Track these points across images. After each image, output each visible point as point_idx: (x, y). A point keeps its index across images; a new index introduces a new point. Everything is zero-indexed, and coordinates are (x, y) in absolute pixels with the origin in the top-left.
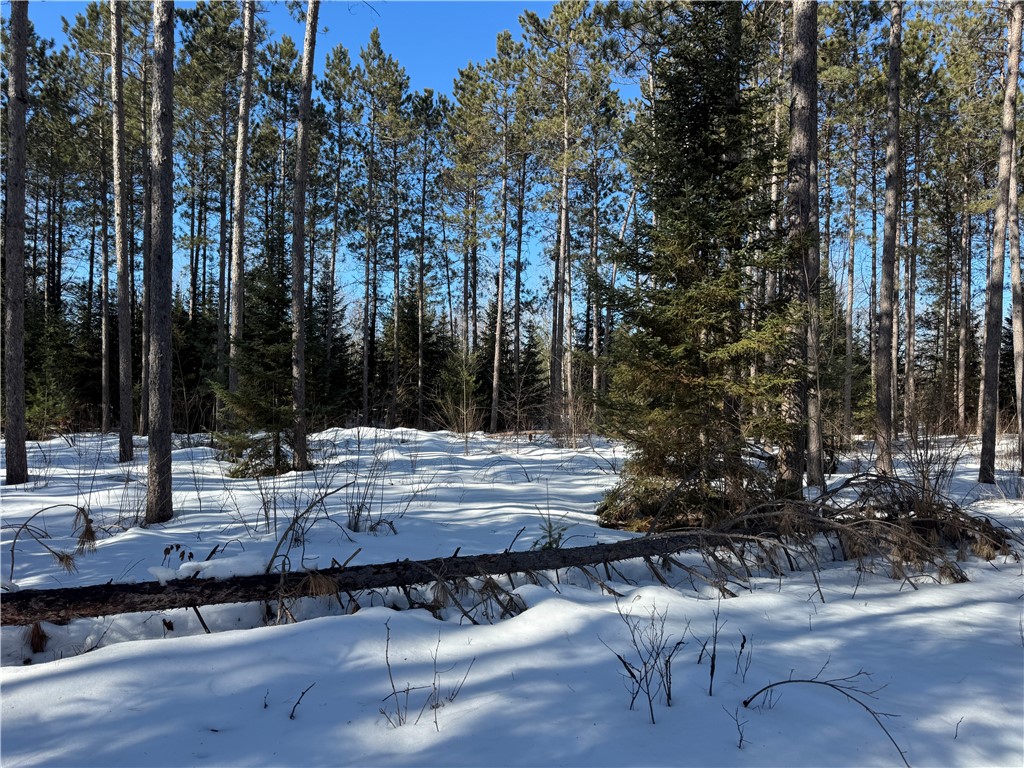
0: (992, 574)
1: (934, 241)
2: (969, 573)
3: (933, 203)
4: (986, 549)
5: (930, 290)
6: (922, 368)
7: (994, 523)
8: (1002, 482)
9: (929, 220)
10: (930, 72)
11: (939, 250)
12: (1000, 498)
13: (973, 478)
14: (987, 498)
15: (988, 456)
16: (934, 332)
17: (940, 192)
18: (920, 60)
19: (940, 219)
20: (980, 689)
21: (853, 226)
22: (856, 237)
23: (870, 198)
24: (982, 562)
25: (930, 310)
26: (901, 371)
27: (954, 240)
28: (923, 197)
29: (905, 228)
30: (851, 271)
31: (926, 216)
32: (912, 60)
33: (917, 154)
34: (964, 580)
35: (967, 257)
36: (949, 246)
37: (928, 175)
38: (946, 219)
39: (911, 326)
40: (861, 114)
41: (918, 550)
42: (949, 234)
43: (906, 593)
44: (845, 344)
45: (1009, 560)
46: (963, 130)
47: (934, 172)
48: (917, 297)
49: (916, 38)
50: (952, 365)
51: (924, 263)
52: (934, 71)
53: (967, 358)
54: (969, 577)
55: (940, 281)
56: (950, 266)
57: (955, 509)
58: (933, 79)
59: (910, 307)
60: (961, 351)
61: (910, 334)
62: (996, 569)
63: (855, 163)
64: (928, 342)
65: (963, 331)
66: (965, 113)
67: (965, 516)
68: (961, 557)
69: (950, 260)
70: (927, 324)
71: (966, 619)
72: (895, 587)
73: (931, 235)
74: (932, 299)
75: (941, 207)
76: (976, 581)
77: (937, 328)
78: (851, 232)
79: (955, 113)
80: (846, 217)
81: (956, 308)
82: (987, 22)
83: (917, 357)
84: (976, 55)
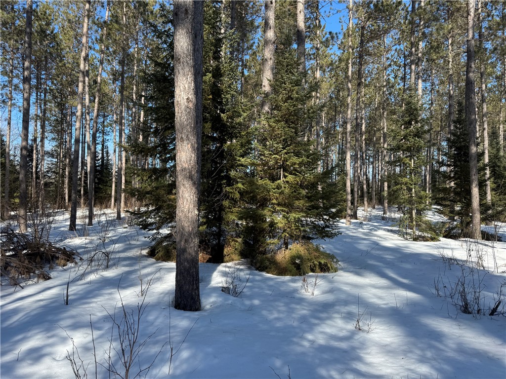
0: (62, 273)
1: (55, 116)
2: (52, 274)
3: (55, 97)
4: (63, 262)
5: (53, 139)
6: (49, 177)
7: (67, 249)
8: (78, 230)
9: (53, 105)
10: (52, 32)
11: (57, 120)
12: (76, 237)
13: (67, 229)
14: (71, 238)
15: (73, 218)
16: (56, 160)
17: (58, 92)
18: (48, 24)
19: (58, 106)
20: (37, 331)
21: (11, 99)
22: (13, 105)
23: (21, 86)
24: (60, 268)
25: (53, 149)
26: (38, 178)
27: (64, 116)
28: (50, 93)
29: (40, 107)
30: (9, 124)
31: (50, 102)
32: (44, 23)
33: (46, 70)
34: (49, 278)
35: (70, 125)
36: (62, 119)
37: (52, 83)
38: (61, 106)
39: (43, 156)
40: (16, 41)
41: (27, 268)
42: (62, 114)
43: (17, 292)
44: (5, 162)
45: (72, 265)
46: (67, 65)
47: (55, 82)
48: (46, 142)
49: (46, 13)
50: (63, 176)
51: (51, 126)
52: (54, 32)
53: (69, 173)
54: (52, 277)
55: (58, 135)
56: (62, 129)
57: (50, 245)
58: (54, 37)
59: (42, 146)
60: (67, 170)
61: (43, 159)
62: (65, 270)
63: (13, 66)
64: (53, 164)
65: (67, 160)
66: (69, 59)
67: (55, 248)
68: (51, 268)
69: (62, 126)
70: (52, 156)
71: (42, 298)
72: (12, 290)
73: (54, 112)
74: (55, 143)
75: (59, 100)
76: (55, 278)
77: (57, 158)
78: (10, 103)
79: (64, 57)
80: (6, 94)
81: (65, 149)
82: (77, 19)
83: (48, 172)
84: (72, 33)
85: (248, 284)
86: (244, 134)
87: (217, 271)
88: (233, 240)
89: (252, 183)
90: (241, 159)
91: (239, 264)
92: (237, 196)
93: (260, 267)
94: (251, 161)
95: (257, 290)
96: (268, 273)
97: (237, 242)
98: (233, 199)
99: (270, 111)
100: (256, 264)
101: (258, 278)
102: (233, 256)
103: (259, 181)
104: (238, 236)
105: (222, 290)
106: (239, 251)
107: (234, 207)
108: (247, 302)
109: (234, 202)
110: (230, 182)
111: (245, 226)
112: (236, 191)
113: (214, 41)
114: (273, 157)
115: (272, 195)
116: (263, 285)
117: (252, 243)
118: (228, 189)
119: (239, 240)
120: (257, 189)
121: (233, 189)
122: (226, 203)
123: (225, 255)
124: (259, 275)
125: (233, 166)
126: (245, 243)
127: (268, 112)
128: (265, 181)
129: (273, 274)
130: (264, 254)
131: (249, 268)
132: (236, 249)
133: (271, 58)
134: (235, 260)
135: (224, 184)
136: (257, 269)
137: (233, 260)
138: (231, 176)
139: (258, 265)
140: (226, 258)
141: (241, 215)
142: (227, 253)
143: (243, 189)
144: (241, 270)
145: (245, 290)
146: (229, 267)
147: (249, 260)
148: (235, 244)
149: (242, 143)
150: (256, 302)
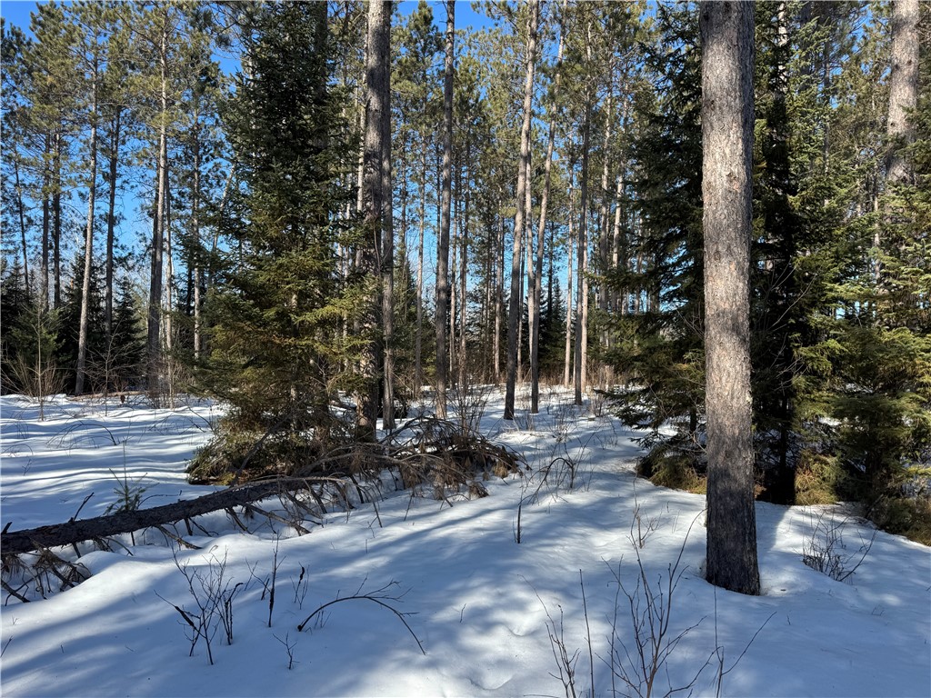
0: (504, 488)
1: (480, 235)
2: (490, 489)
3: (480, 205)
4: (502, 470)
5: (477, 272)
6: (472, 333)
7: (508, 450)
8: (518, 418)
9: (476, 218)
10: (477, 101)
11: (483, 242)
12: (516, 430)
13: (500, 416)
14: (508, 431)
15: (510, 399)
16: (481, 306)
17: (485, 198)
18: (470, 89)
19: (484, 218)
20: (483, 580)
21: (422, 216)
22: (425, 224)
23: (435, 195)
24: (499, 480)
25: (477, 289)
26: (457, 335)
27: (493, 235)
28: (473, 199)
29: (460, 223)
30: (421, 254)
31: (474, 215)
32: (465, 89)
33: (468, 165)
34: (485, 495)
35: (501, 249)
36: (489, 239)
37: (476, 183)
38: (488, 218)
39: (464, 301)
40: (429, 125)
41: (455, 475)
42: (490, 231)
43: (444, 511)
44: (416, 312)
45: (516, 476)
46: (498, 150)
47: (480, 181)
48: (468, 277)
49: (467, 71)
50: (491, 331)
51: (473, 252)
52: (480, 101)
53: (501, 325)
54: (489, 492)
55: (484, 266)
56: (490, 255)
57: (483, 441)
58: (479, 108)
59: (463, 285)
60: (497, 320)
61: (463, 306)
62: (507, 484)
63: (424, 165)
64: (476, 313)
65: (498, 305)
66: (500, 139)
67: (489, 445)
68: (486, 478)
69: (489, 250)
70: (476, 299)
71: (481, 526)
72: (437, 506)
73: (478, 230)
74: (479, 280)
75: (485, 209)
76: (494, 495)
77: (482, 302)
78: (421, 222)
79: (493, 137)
80: (417, 209)
81: (494, 288)
82: (514, 70)
83: (469, 324)
84: (506, 95)
85: (868, 558)
86: (839, 232)
87: (784, 520)
88: (815, 460)
89: (866, 339)
90: (836, 286)
91: (833, 512)
92: (827, 365)
93: (889, 523)
94: (860, 290)
95: (888, 573)
96: (911, 538)
97: (826, 464)
98: (814, 372)
99: (908, 176)
100: (877, 517)
101: (886, 547)
102: (817, 493)
103: (886, 334)
104: (828, 451)
105: (805, 561)
106: (832, 483)
107: (819, 390)
108: (869, 597)
109: (816, 377)
110: (812, 336)
111: (847, 430)
112: (822, 355)
113: (769, 53)
114: (923, 278)
115: (921, 364)
116: (905, 566)
117: (863, 468)
118: (804, 351)
119: (831, 460)
120: (881, 351)
121: (814, 351)
122: (799, 380)
123: (799, 490)
124: (888, 542)
125: (816, 302)
126: (845, 466)
127: (904, 180)
128: (900, 334)
129: (925, 544)
130: (898, 496)
131: (861, 523)
132: (824, 479)
133: (910, 62)
134: (823, 503)
135: (797, 342)
136: (881, 527)
137: (817, 501)
138: (812, 324)
139: (883, 518)
140: (801, 496)
141: (841, 408)
142: (802, 485)
143: (841, 351)
144: (842, 525)
145: (859, 570)
146: (811, 516)
147: (859, 505)
148: (822, 469)
149: (837, 252)
150: (892, 600)
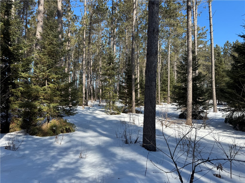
85: (23, 143)
86: (24, 60)
87: (4, 137)
88: (16, 120)
89: (28, 87)
90: (22, 73)
91: (19, 133)
92: (19, 94)
93: (32, 133)
94: (28, 75)
95: (28, 146)
96: (37, 136)
97: (19, 120)
98: (16, 96)
99: (40, 49)
100: (30, 132)
101: (30, 139)
102: (16, 129)
103: (33, 86)
104: (19, 117)
105: (6, 148)
106: (20, 125)
107: (17, 101)
108: (21, 153)
109: (17, 97)
110: (15, 86)
111: (24, 111)
112: (19, 91)
114: (41, 73)
115: (41, 94)
116: (33, 143)
117: (28, 120)
118: (13, 90)
119: (20, 119)
120: (31, 91)
121: (16, 90)
122: (12, 98)
123: (11, 128)
124: (31, 138)
125: (17, 77)
126: (24, 121)
127: (39, 50)
128: (36, 87)
129: (40, 136)
130: (35, 126)
131: (25, 134)
132: (18, 124)
133: (41, 21)
134: (17, 131)
135: (11, 88)
136: (30, 134)
137: (15, 131)
138: (16, 83)
139: (31, 132)
140: (10, 131)
141: (21, 105)
142: (12, 127)
143: (23, 90)
144: (19, 136)
145: (20, 146)
146: (12, 135)
147: (26, 130)
148: (17, 122)
149: (23, 64)
150: (27, 152)
